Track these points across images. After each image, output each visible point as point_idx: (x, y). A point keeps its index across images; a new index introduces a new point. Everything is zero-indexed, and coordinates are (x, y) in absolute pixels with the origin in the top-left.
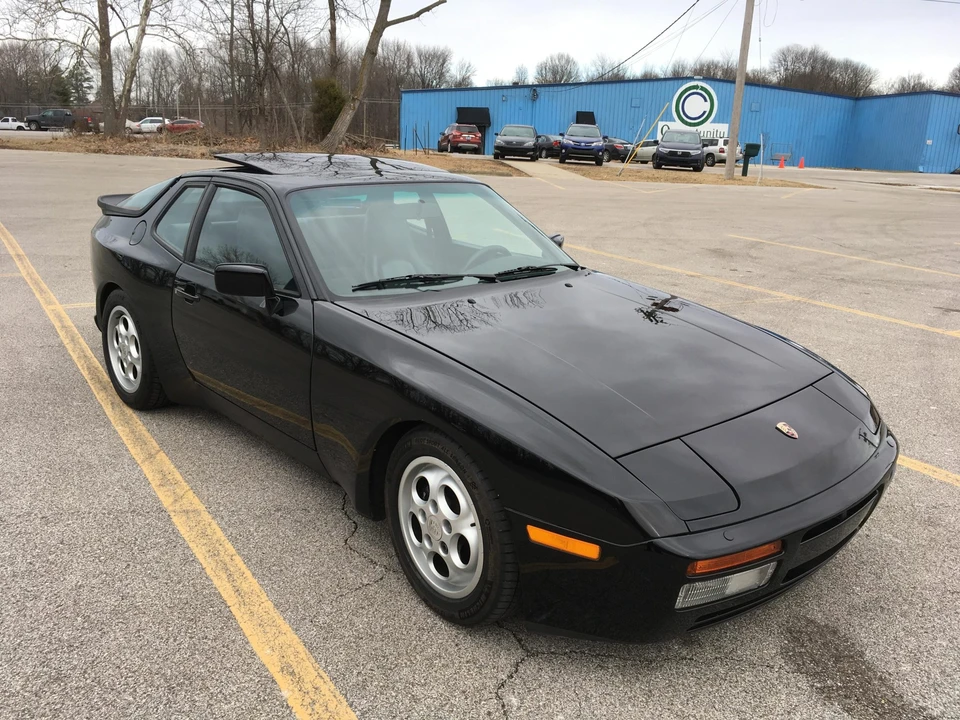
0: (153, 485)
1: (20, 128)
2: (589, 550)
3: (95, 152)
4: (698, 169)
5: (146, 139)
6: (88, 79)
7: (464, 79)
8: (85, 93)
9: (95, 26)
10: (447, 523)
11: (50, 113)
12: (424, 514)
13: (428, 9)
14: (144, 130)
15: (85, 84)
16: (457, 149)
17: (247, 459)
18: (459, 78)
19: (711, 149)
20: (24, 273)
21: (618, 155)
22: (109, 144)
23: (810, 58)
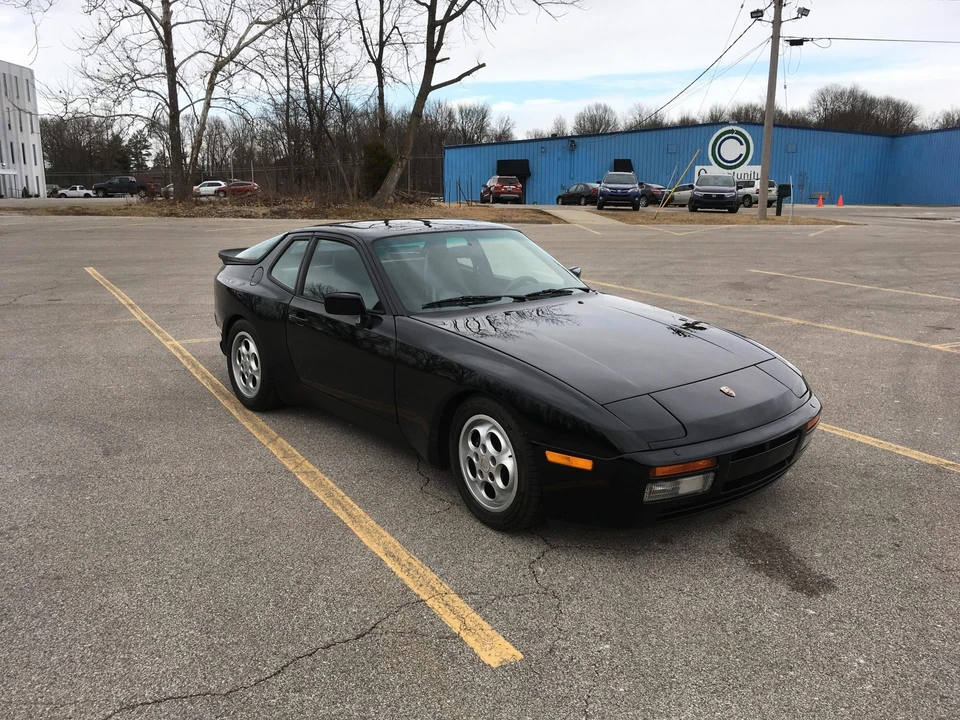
0: (279, 457)
1: (87, 196)
2: (585, 464)
3: (167, 215)
4: (733, 210)
5: (210, 202)
6: (146, 147)
7: (504, 132)
8: (143, 160)
9: (166, 102)
10: (493, 459)
11: (116, 181)
12: (477, 455)
13: (468, 73)
14: (202, 193)
15: (144, 152)
16: (498, 200)
17: (343, 441)
18: (499, 130)
19: (748, 190)
20: (139, 319)
21: (653, 199)
22: (179, 208)
23: (849, 98)
